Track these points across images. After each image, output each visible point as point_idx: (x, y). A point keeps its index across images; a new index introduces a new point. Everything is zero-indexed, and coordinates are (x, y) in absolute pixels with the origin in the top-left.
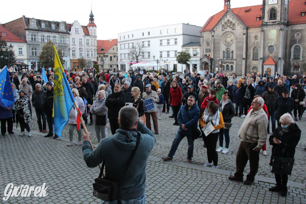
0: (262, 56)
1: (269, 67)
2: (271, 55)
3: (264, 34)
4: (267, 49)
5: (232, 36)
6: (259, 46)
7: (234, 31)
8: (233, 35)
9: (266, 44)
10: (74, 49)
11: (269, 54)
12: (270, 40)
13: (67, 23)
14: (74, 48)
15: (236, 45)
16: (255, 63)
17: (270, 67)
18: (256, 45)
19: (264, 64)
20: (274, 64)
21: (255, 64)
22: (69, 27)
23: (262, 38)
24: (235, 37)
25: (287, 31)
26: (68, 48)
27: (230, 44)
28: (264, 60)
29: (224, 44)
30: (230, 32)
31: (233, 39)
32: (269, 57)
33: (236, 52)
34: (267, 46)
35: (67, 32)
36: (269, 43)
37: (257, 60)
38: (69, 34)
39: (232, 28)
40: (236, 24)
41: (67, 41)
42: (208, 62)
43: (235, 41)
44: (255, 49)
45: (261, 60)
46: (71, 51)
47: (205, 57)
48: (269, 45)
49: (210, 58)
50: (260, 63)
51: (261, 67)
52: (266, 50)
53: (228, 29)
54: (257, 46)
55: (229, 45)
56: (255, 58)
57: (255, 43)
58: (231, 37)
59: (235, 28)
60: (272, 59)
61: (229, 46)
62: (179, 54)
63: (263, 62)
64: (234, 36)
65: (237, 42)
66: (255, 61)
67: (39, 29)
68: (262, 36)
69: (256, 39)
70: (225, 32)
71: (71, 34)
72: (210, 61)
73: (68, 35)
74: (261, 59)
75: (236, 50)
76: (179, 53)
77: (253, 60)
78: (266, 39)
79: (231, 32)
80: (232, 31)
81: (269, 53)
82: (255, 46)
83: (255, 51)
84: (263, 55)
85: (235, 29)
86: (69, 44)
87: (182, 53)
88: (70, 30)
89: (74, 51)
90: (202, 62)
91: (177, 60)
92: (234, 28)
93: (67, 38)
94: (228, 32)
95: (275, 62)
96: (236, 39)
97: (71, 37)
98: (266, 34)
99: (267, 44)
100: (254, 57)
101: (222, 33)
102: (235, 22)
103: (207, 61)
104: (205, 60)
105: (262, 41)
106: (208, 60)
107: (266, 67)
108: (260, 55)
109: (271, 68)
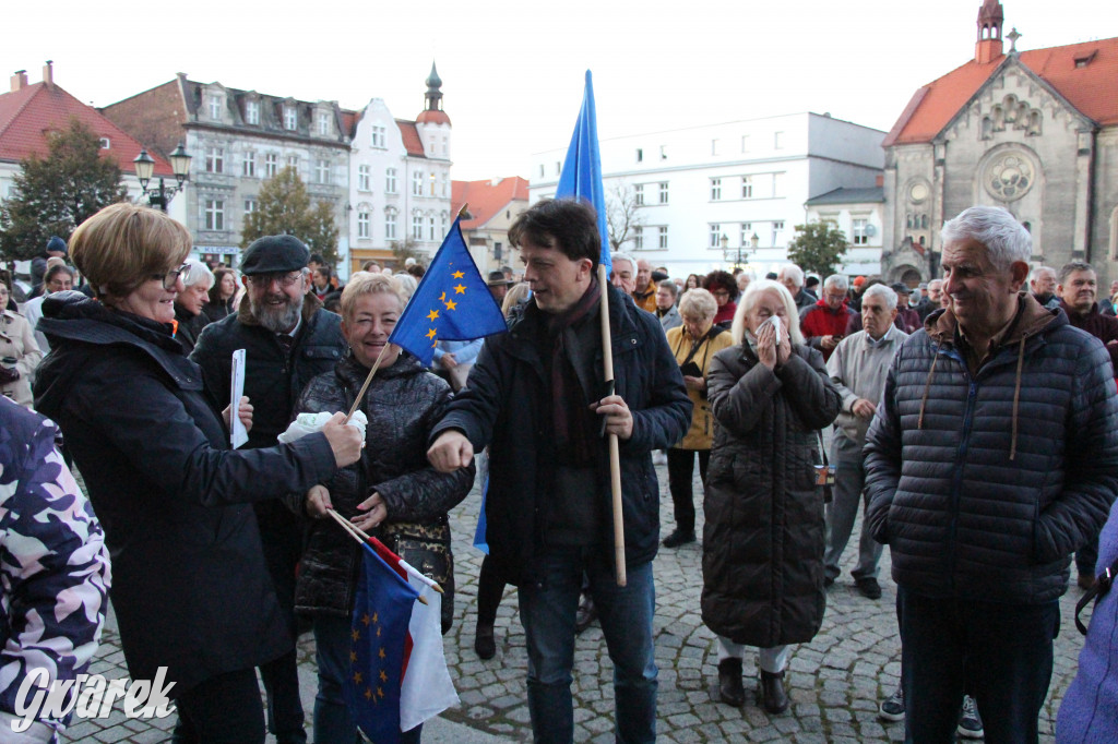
5: (1028, 162)
7: (1037, 142)
8: (1031, 156)
10: (365, 210)
13: (343, 106)
14: (366, 204)
15: (1044, 198)
22: (348, 123)
24: (1037, 165)
26: (343, 203)
27: (1015, 196)
29: (989, 194)
30: (1017, 143)
31: (1028, 174)
33: (1045, 226)
35: (341, 140)
38: (348, 148)
39: (1026, 128)
40: (1047, 114)
41: (341, 176)
42: (920, 268)
43: (1036, 181)
46: (354, 215)
47: (909, 246)
49: (927, 253)
53: (1010, 135)
55: (1011, 198)
58: (1022, 167)
59: (1040, 129)
61: (1010, 202)
62: (799, 234)
64: (1036, 160)
65: (1048, 186)
67: (236, 124)
70: (995, 148)
71: (357, 151)
72: (928, 263)
73: (343, 154)
75: (1043, 219)
76: (798, 228)
79: (1023, 146)
80: (1028, 142)
85: (1040, 134)
86: (348, 190)
87: (809, 229)
88: (352, 135)
89: (366, 216)
90: (891, 267)
91: (789, 257)
92: (1035, 129)
93: (341, 163)
94: (1009, 144)
96: (1044, 175)
97: (356, 160)
101: (981, 148)
102: (1042, 106)
103: (914, 263)
104: (909, 258)
106: (920, 257)
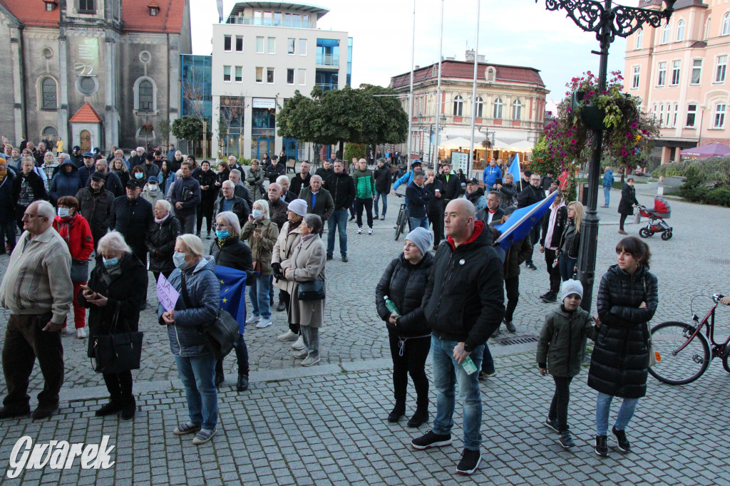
0: (65, 102)
1: (85, 128)
2: (87, 99)
3: (68, 48)
4: (77, 84)
6: (57, 74)
9: (74, 71)
11: (83, 97)
12: (84, 61)
16: (48, 118)
17: (88, 129)
18: (48, 71)
19: (72, 120)
20: (94, 121)
21: (49, 121)
23: (64, 57)
25: (121, 45)
28: (71, 109)
32: (82, 103)
34: (77, 76)
36: (82, 69)
37: (55, 110)
44: (47, 82)
45: (65, 111)
48: (82, 73)
50: (61, 118)
51: (65, 127)
52: (74, 86)
54: (50, 74)
56: (49, 106)
57: (45, 68)
60: (92, 108)
63: (70, 116)
66: (48, 113)
68: (64, 51)
69: (48, 56)
74: (63, 107)
77: (44, 109)
78: (73, 60)
81: (83, 95)
82: (46, 73)
83: (46, 88)
84: (70, 97)
95: (97, 116)
98: (73, 48)
99: (77, 72)
100: (46, 102)
105: (64, 64)
107: (77, 129)
108: (60, 97)
109: (90, 131)
